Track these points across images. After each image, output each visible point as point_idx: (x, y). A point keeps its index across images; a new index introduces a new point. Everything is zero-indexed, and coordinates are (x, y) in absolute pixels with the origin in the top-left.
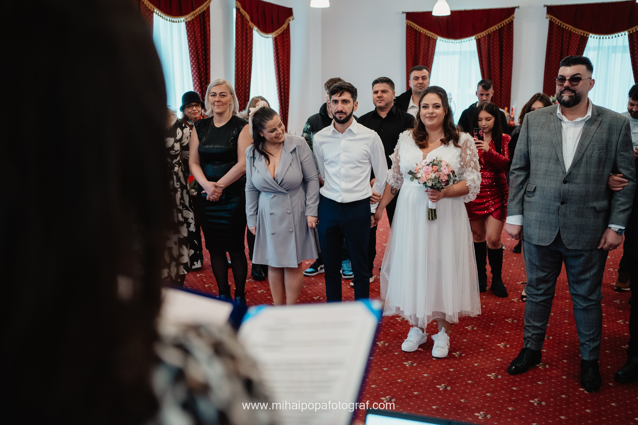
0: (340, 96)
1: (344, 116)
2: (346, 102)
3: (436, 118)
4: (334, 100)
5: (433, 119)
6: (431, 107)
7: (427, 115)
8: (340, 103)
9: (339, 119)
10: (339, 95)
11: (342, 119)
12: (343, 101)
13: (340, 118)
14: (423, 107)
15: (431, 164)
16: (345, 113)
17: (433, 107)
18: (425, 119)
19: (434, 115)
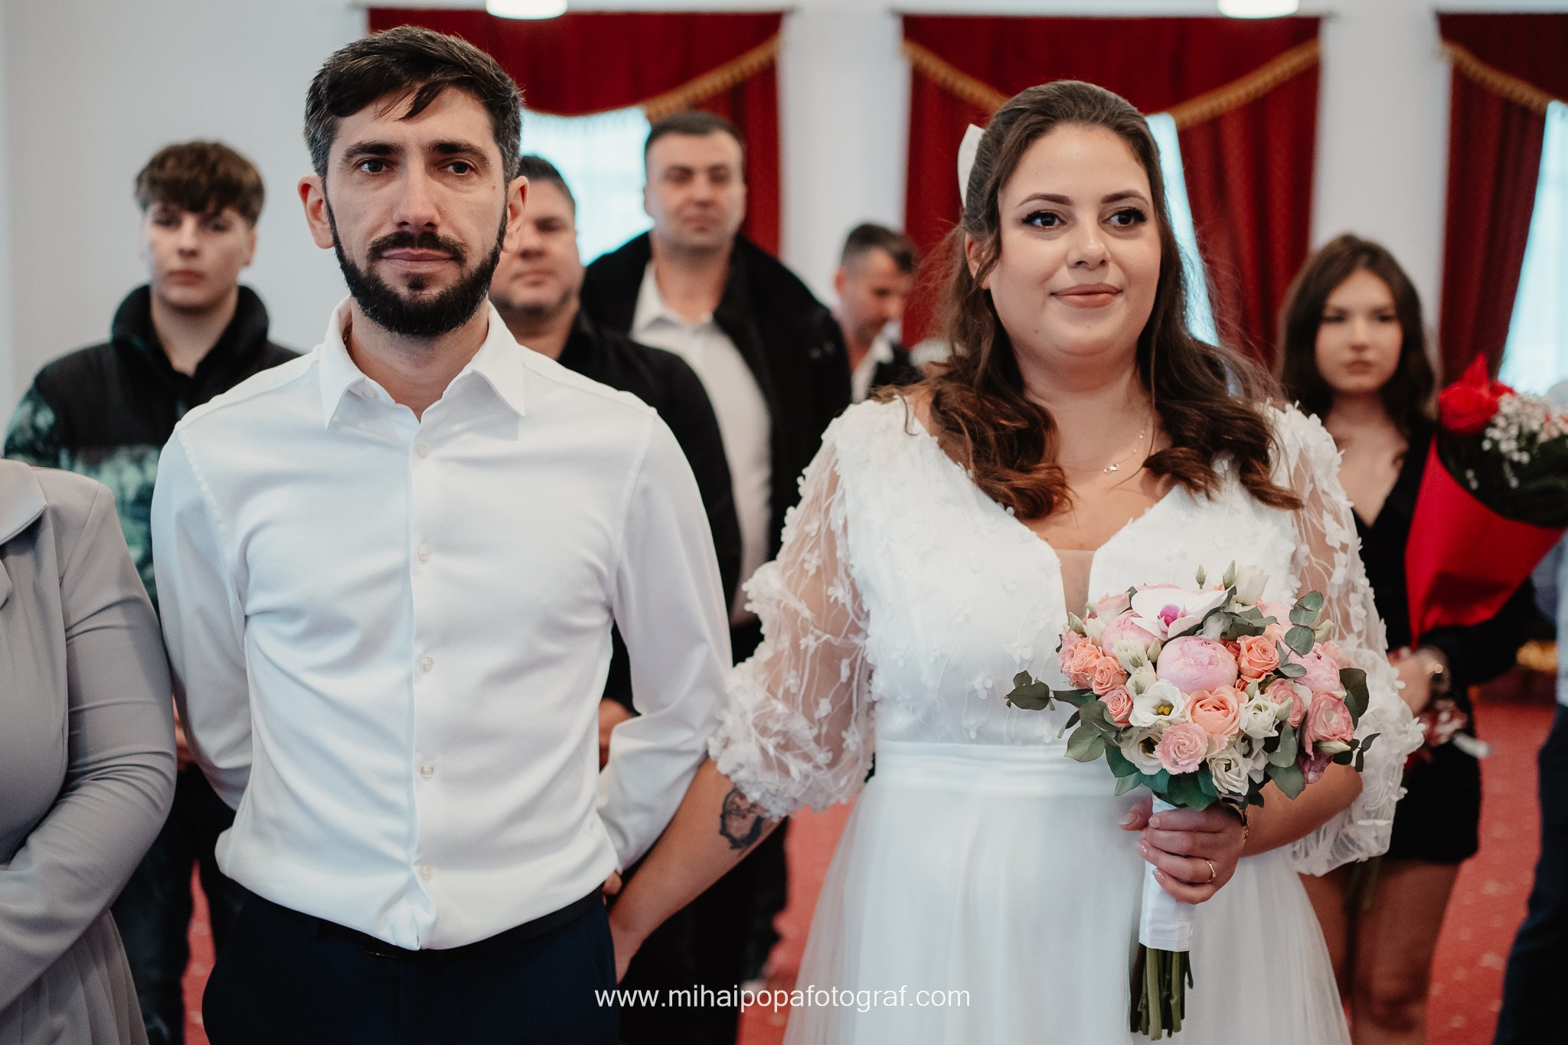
0: (413, 114)
1: (446, 277)
2: (461, 168)
3: (1119, 300)
4: (364, 148)
5: (1102, 304)
6: (1087, 218)
7: (1066, 278)
8: (415, 166)
9: (403, 291)
10: (404, 106)
11: (432, 293)
12: (440, 157)
13: (417, 283)
14: (1029, 220)
15: (1215, 628)
16: (456, 254)
17: (1103, 221)
18: (1044, 304)
19: (1112, 277)
